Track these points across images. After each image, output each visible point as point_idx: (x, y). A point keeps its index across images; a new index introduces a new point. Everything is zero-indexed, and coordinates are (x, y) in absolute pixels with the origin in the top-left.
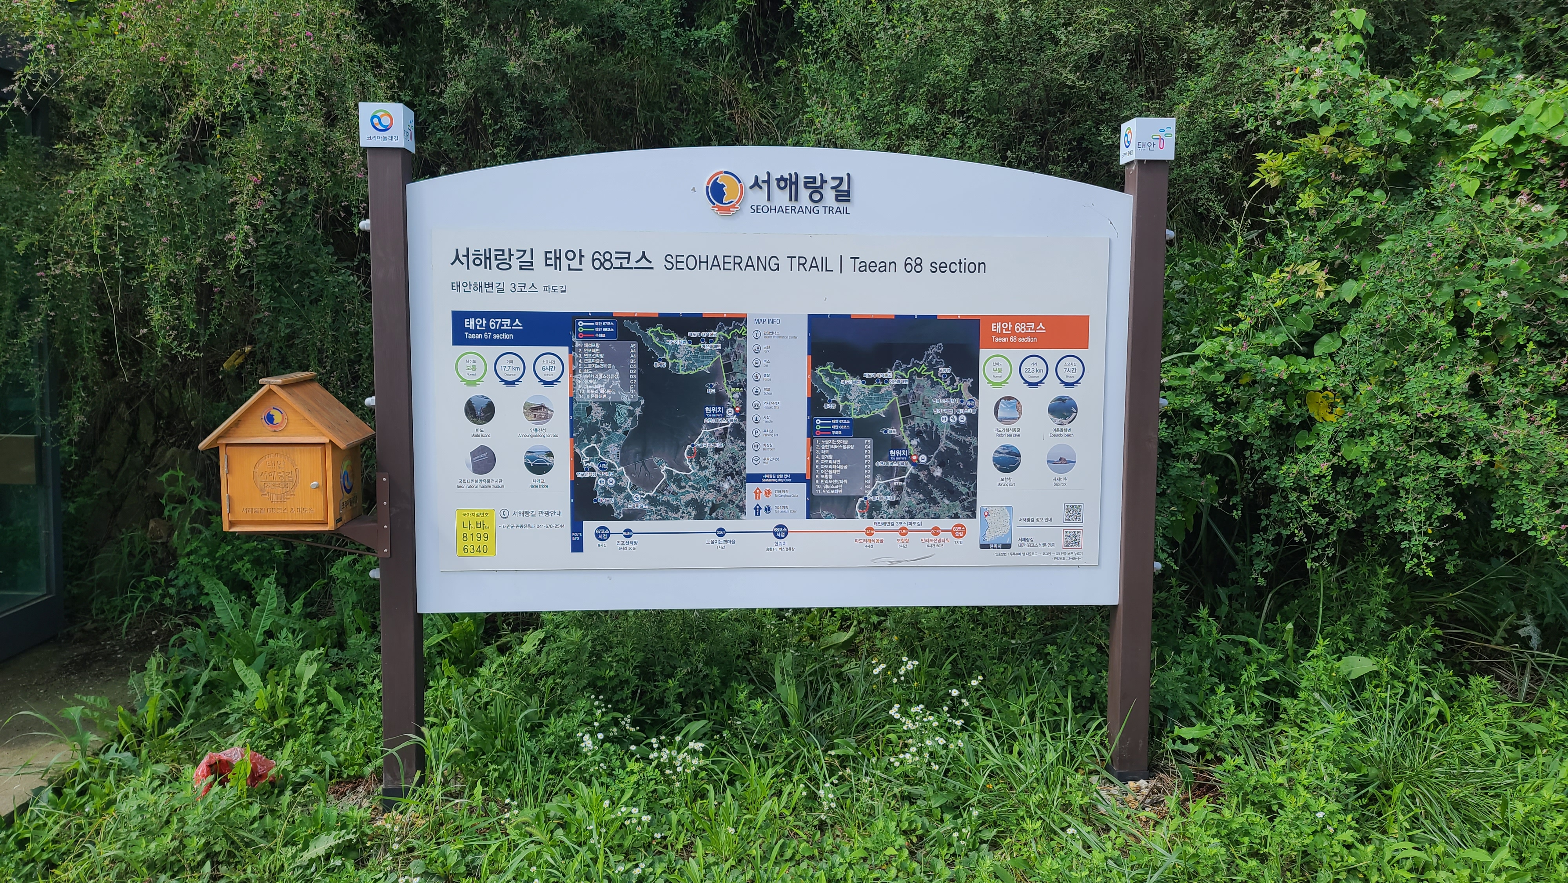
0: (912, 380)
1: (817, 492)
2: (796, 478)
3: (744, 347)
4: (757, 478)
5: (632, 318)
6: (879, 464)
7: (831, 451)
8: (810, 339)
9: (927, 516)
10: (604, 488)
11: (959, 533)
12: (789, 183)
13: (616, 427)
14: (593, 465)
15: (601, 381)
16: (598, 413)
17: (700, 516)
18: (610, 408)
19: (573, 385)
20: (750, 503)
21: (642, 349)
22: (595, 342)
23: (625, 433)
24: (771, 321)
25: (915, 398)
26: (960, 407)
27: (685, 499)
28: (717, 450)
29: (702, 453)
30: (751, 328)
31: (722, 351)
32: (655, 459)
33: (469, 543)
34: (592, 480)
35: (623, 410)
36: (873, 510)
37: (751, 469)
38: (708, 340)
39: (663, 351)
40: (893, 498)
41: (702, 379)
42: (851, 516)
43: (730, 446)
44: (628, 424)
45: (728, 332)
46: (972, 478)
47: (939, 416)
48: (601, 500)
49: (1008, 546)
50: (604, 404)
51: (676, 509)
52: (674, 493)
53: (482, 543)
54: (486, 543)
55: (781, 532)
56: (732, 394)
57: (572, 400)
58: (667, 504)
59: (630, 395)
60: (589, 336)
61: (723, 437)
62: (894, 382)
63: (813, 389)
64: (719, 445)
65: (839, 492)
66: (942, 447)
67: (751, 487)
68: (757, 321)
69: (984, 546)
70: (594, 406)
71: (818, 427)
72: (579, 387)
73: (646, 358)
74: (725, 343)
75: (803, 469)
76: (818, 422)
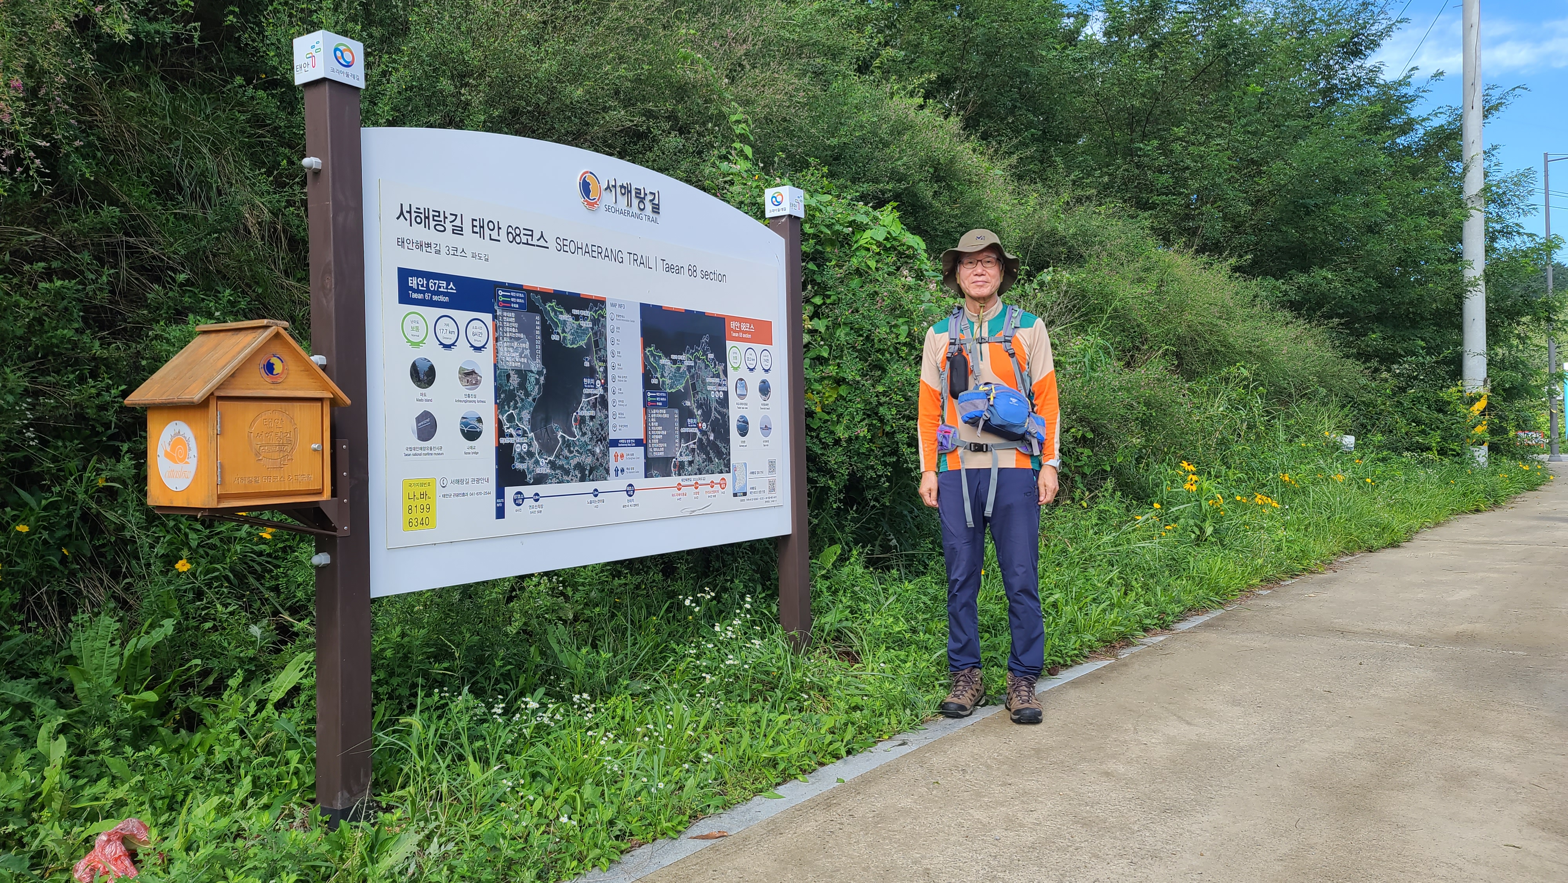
0: (696, 363)
1: (650, 455)
2: (638, 443)
3: (604, 326)
4: (615, 443)
5: (537, 292)
6: (684, 430)
7: (658, 419)
8: (642, 323)
9: (707, 472)
10: (519, 454)
11: (723, 484)
12: (626, 190)
13: (527, 395)
14: (511, 431)
15: (516, 350)
16: (515, 380)
17: (583, 479)
18: (522, 374)
19: (496, 351)
20: (612, 466)
21: (543, 321)
22: (511, 311)
23: (534, 400)
24: (620, 306)
25: (698, 377)
26: (720, 385)
27: (574, 462)
28: (592, 418)
29: (582, 421)
30: (609, 310)
31: (592, 329)
32: (554, 425)
33: (413, 516)
34: (511, 445)
35: (532, 378)
36: (681, 468)
37: (613, 436)
38: (585, 318)
39: (557, 326)
40: (690, 458)
41: (581, 353)
42: (669, 475)
43: (599, 414)
44: (535, 392)
45: (596, 312)
46: (727, 441)
47: (710, 391)
48: (519, 466)
49: (745, 494)
50: (519, 372)
51: (567, 472)
52: (567, 458)
53: (425, 514)
54: (428, 515)
55: (630, 491)
56: (599, 367)
57: (495, 366)
58: (561, 467)
59: (536, 365)
60: (507, 306)
61: (594, 406)
62: (687, 363)
63: (645, 366)
64: (592, 413)
65: (662, 454)
66: (713, 417)
67: (612, 450)
68: (613, 305)
69: (735, 495)
70: (512, 373)
71: (650, 399)
72: (501, 354)
73: (547, 331)
74: (595, 322)
75: (641, 436)
76: (649, 394)
